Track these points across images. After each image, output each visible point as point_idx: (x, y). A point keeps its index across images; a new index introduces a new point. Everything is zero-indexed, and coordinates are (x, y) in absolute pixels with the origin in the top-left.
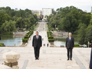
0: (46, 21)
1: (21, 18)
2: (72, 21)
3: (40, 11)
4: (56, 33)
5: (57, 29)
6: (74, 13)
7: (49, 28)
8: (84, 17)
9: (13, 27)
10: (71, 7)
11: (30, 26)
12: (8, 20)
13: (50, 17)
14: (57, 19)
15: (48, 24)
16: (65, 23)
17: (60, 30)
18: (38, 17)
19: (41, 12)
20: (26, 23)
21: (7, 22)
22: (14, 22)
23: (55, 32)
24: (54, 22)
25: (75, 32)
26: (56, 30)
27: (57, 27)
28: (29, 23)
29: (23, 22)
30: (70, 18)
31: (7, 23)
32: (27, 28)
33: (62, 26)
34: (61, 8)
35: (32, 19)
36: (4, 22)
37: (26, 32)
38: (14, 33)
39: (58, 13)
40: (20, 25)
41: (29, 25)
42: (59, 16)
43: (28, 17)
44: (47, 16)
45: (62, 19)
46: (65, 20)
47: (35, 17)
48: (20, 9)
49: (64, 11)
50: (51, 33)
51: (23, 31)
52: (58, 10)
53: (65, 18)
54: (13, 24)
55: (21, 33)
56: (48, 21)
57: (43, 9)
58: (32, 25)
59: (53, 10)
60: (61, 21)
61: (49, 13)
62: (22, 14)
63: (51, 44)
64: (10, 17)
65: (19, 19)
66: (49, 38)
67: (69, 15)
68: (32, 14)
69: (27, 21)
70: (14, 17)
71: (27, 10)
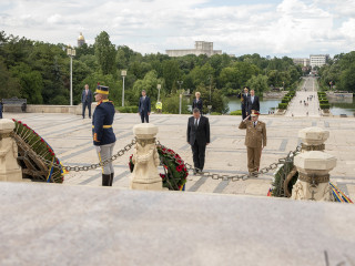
0: (316, 76)
1: (276, 71)
3: (305, 60)
4: (332, 94)
5: (334, 87)
7: (321, 87)
9: (264, 85)
11: (290, 84)
12: (256, 74)
13: (323, 69)
14: (335, 72)
15: (318, 80)
16: (348, 78)
17: (339, 89)
18: (304, 70)
19: (308, 61)
20: (284, 78)
21: (254, 77)
22: (266, 78)
23: (331, 92)
24: (330, 76)
26: (333, 90)
27: (334, 84)
28: (288, 79)
29: (279, 77)
31: (255, 79)
32: (286, 87)
33: (343, 83)
34: (341, 54)
35: (294, 72)
36: (250, 77)
37: (284, 93)
38: (264, 94)
39: (337, 62)
40: (274, 82)
41: (289, 82)
42: (339, 67)
43: (287, 69)
44: (316, 68)
45: (344, 72)
46: (348, 74)
47: (299, 68)
48: (275, 57)
49: (347, 58)
50: (324, 95)
51: (278, 91)
52: (336, 57)
53: (349, 70)
54: (263, 81)
55: (276, 94)
56: (320, 75)
57: (311, 56)
58: (292, 82)
59: (327, 57)
60: (343, 74)
61: (321, 63)
62: (277, 65)
63: (325, 112)
64: (259, 69)
65: (272, 72)
66: (321, 103)
68: (293, 65)
69: (286, 76)
70: (265, 70)
71: (286, 59)
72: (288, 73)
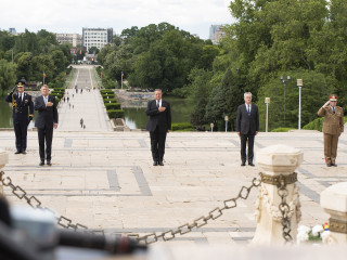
0: (93, 63)
1: (28, 54)
2: (167, 63)
3: (75, 37)
4: (124, 95)
5: (126, 82)
6: (170, 40)
7: (104, 81)
8: (198, 52)
9: (10, 78)
10: (162, 25)
11: (54, 77)
13: (106, 51)
14: (125, 57)
15: (98, 70)
16: (147, 66)
17: (134, 85)
18: (73, 52)
20: (44, 67)
22: (12, 65)
23: (122, 91)
24: (118, 64)
25: (174, 91)
26: (125, 87)
27: (125, 78)
28: (51, 68)
29: (35, 65)
30: (161, 54)
32: (47, 81)
33: (140, 76)
34: (133, 28)
35: (58, 56)
39: (127, 41)
40: (27, 74)
41: (51, 73)
42: (130, 50)
43: (46, 51)
44: (93, 49)
45: (140, 57)
46: (148, 61)
47: (66, 50)
48: (27, 31)
49: (143, 35)
50: (112, 95)
51: (35, 88)
52: (125, 32)
53: (148, 54)
54: (9, 71)
56: (101, 61)
57: (84, 30)
58: (57, 73)
59: (110, 32)
60: (138, 61)
61: (100, 41)
62: (30, 45)
63: (116, 124)
65: (25, 56)
66: (108, 108)
67: (157, 45)
68: (57, 44)
69: (46, 63)
70: (11, 51)
71: (44, 33)
72: (50, 57)
